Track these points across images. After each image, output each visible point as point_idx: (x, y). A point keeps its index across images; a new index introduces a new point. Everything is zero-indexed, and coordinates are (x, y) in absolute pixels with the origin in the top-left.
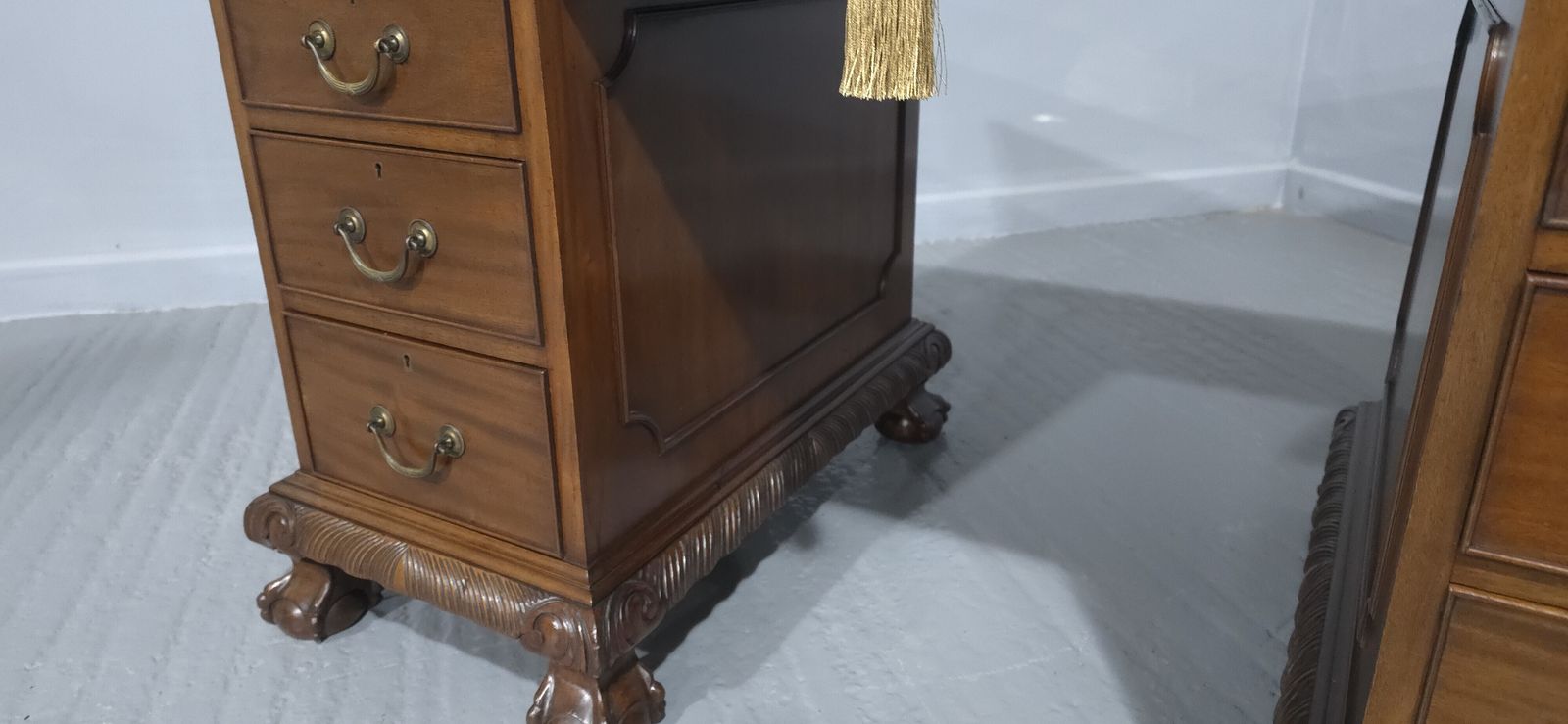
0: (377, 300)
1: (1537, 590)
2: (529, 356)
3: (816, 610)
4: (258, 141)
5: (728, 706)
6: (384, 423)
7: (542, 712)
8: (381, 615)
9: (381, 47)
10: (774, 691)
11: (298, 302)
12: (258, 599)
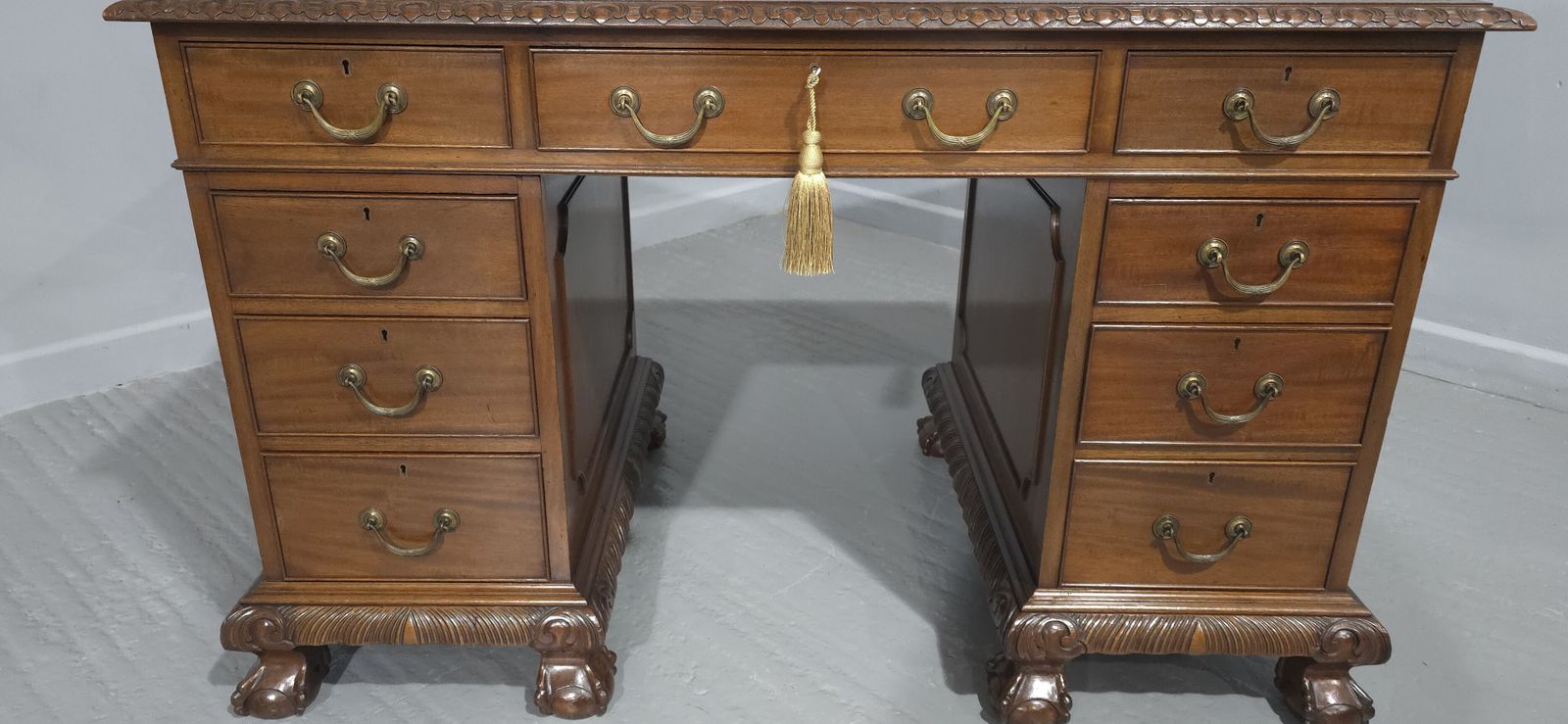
0: (374, 430)
1: (1106, 453)
2: (527, 445)
3: (663, 581)
4: (241, 324)
5: (650, 654)
6: (376, 519)
7: (546, 693)
8: (334, 681)
9: (409, 252)
10: (672, 637)
11: (270, 444)
12: (232, 699)
